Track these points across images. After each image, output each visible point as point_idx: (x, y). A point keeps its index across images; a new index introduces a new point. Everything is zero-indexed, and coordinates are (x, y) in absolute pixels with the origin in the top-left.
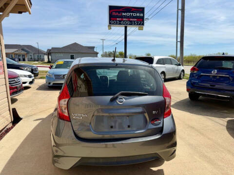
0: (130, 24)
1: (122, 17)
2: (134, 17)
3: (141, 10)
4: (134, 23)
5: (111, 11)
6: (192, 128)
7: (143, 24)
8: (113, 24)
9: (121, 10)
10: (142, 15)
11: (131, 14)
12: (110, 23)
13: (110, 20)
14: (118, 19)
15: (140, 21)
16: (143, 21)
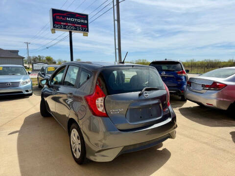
0: (75, 30)
1: (67, 22)
2: (79, 23)
3: (85, 17)
4: (79, 29)
5: (55, 14)
7: (88, 31)
8: (57, 28)
9: (65, 14)
10: (86, 22)
11: (76, 19)
12: (54, 27)
13: (54, 24)
14: (62, 23)
15: (84, 28)
16: (88, 27)
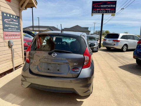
0: (106, 12)
1: (101, 8)
2: (109, 8)
4: (109, 12)
6: (124, 82)
7: (115, 12)
8: (94, 13)
9: (100, 3)
10: (114, 6)
11: (107, 6)
12: (92, 12)
13: (92, 10)
14: (98, 9)
15: (113, 10)
16: (115, 10)
